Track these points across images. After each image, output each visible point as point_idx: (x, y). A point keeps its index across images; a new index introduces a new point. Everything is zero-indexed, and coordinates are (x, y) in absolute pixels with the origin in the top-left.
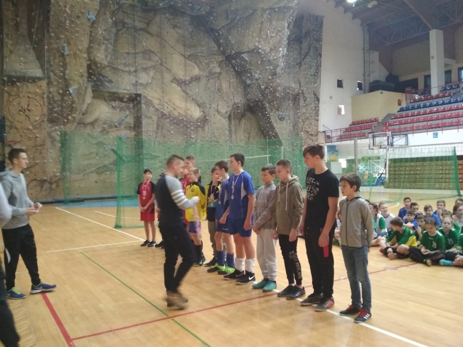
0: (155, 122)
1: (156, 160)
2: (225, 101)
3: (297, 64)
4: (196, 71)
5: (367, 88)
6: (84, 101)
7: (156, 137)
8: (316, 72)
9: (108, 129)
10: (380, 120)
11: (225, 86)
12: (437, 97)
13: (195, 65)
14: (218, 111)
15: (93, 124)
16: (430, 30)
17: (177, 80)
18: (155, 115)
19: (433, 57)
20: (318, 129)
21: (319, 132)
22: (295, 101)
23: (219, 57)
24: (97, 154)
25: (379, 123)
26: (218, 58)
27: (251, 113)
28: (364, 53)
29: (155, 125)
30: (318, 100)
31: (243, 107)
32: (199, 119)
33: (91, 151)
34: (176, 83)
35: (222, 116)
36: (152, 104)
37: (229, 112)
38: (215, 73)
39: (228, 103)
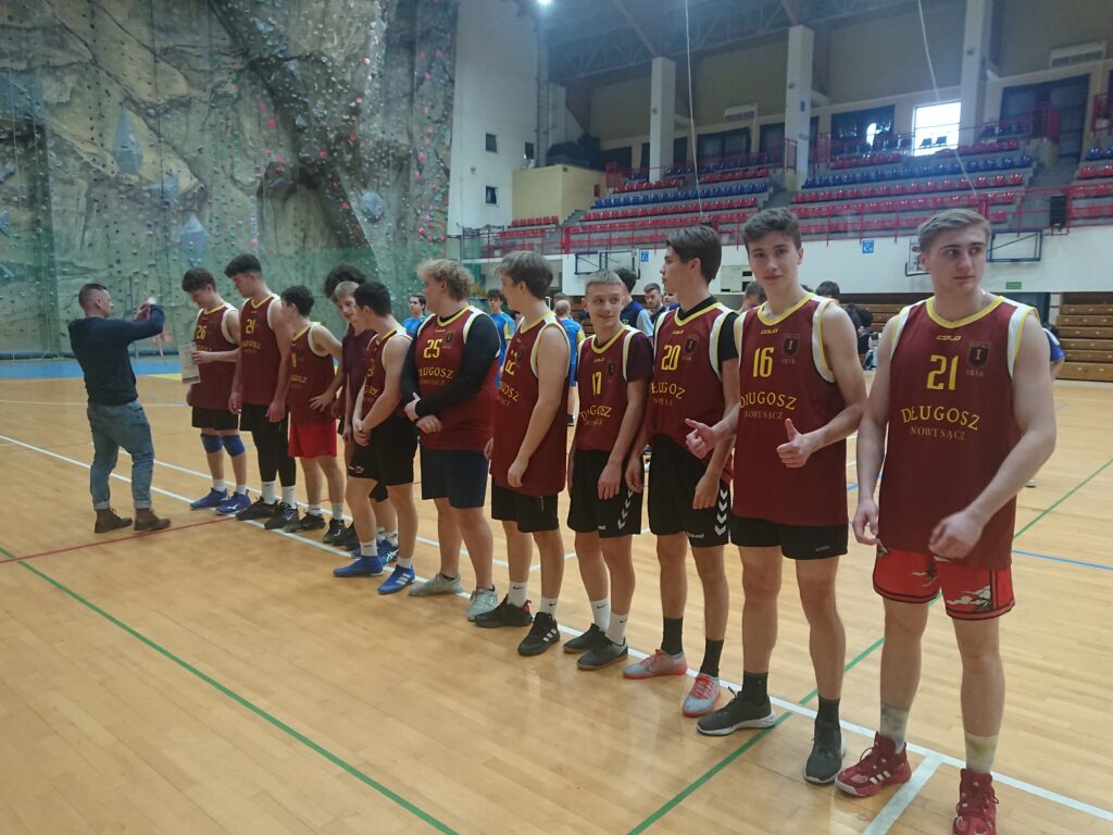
0: (83, 192)
2: (248, 157)
3: (405, 95)
4: (181, 87)
5: (543, 157)
7: (85, 228)
8: (444, 116)
10: (561, 222)
11: (249, 125)
12: (658, 186)
13: (177, 72)
14: (232, 178)
16: (652, 57)
17: (133, 102)
18: (81, 177)
19: (655, 111)
20: (446, 231)
21: (449, 237)
22: (400, 171)
23: (233, 60)
25: (558, 227)
26: (233, 64)
27: (308, 188)
28: (539, 87)
29: (83, 201)
30: (447, 172)
31: (290, 174)
32: (189, 191)
34: (133, 108)
35: (242, 190)
36: (74, 152)
37: (259, 182)
38: (226, 95)
39: (255, 162)
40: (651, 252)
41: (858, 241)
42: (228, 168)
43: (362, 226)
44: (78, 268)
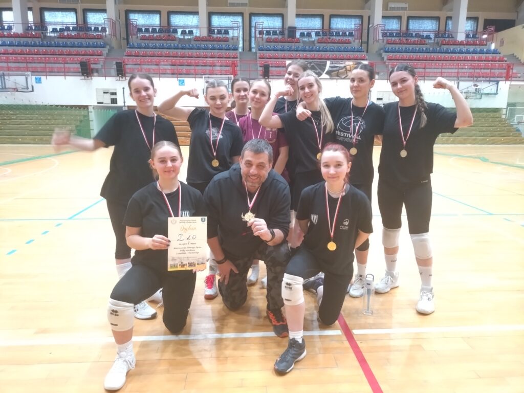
40: (43, 78)
41: (176, 79)
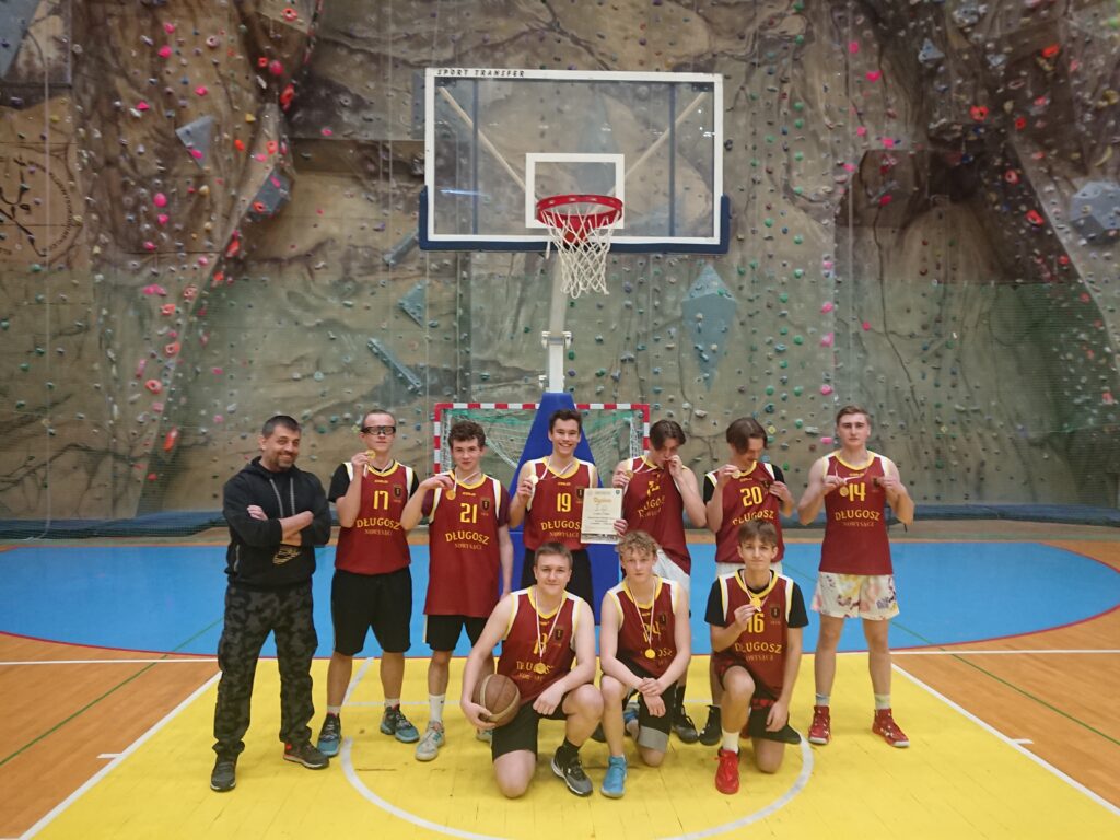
1: (518, 386)
2: (821, 147)
4: (698, 41)
6: (244, 175)
7: (521, 302)
9: (360, 275)
13: (693, 16)
14: (788, 190)
15: (306, 258)
24: (318, 366)
27: (954, 200)
31: (908, 170)
32: (702, 223)
33: (301, 352)
35: (806, 210)
37: (841, 190)
38: (783, 38)
39: (835, 155)
42: (780, 173)
43: (1073, 257)
44: (505, 369)
